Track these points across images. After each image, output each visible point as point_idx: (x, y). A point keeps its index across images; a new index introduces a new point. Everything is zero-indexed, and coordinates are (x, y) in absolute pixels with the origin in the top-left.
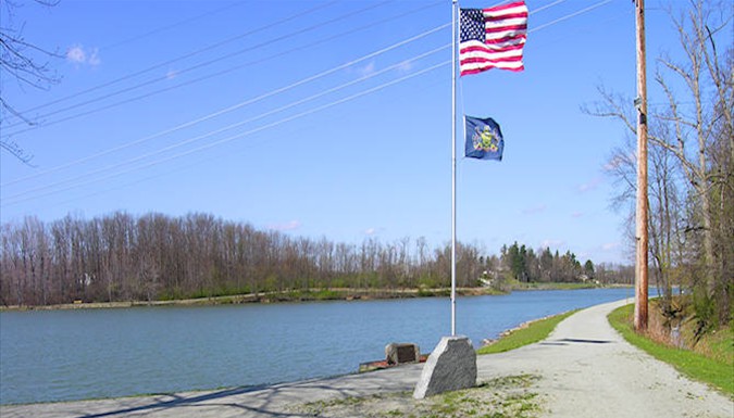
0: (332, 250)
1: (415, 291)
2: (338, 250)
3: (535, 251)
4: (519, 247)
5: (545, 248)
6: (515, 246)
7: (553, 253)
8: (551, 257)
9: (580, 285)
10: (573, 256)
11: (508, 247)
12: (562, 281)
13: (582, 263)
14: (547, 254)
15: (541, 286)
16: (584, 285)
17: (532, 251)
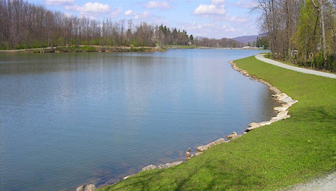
0: (88, 23)
1: (130, 48)
2: (91, 24)
3: (170, 30)
4: (164, 26)
5: (174, 28)
6: (162, 26)
7: (178, 31)
8: (177, 32)
9: (188, 47)
10: (186, 33)
11: (158, 26)
12: (181, 44)
13: (189, 36)
14: (175, 30)
15: (174, 47)
16: (191, 47)
17: (169, 29)
